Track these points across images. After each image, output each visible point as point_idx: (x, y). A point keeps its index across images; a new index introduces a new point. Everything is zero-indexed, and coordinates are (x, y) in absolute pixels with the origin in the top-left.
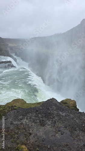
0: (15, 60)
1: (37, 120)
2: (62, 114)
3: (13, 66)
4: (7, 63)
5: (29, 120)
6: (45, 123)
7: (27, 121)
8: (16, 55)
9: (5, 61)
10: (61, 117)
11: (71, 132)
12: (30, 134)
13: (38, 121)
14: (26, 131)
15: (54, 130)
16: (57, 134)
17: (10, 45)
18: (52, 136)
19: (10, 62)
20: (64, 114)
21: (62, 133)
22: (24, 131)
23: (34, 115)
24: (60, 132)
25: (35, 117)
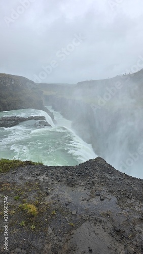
0: (52, 116)
1: (62, 177)
2: (109, 177)
3: (46, 125)
4: (38, 119)
5: (51, 177)
6: (75, 182)
7: (47, 178)
8: (54, 108)
9: (36, 116)
10: (107, 180)
11: (119, 199)
12: (48, 194)
13: (64, 179)
14: (42, 189)
15: (89, 193)
16: (94, 199)
17: (46, 93)
18: (83, 200)
19: (43, 118)
20: (113, 178)
21: (102, 198)
22: (39, 188)
23: (59, 172)
24: (99, 197)
25: (61, 173)
